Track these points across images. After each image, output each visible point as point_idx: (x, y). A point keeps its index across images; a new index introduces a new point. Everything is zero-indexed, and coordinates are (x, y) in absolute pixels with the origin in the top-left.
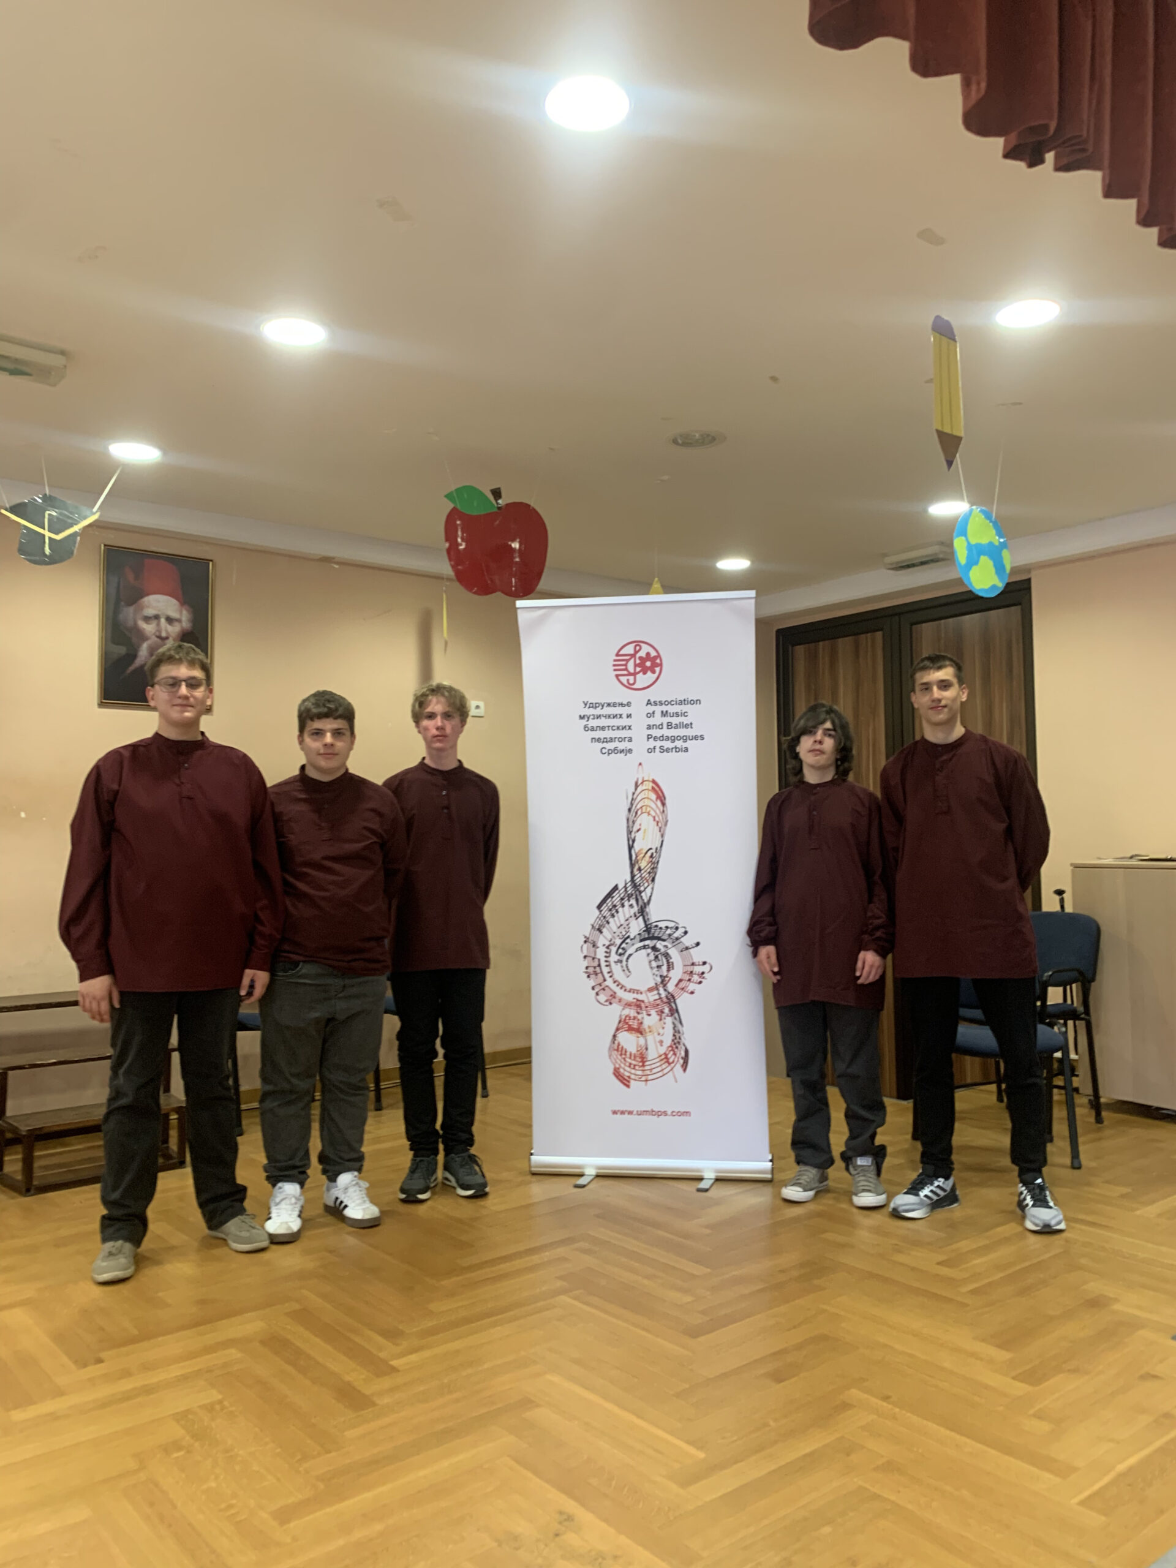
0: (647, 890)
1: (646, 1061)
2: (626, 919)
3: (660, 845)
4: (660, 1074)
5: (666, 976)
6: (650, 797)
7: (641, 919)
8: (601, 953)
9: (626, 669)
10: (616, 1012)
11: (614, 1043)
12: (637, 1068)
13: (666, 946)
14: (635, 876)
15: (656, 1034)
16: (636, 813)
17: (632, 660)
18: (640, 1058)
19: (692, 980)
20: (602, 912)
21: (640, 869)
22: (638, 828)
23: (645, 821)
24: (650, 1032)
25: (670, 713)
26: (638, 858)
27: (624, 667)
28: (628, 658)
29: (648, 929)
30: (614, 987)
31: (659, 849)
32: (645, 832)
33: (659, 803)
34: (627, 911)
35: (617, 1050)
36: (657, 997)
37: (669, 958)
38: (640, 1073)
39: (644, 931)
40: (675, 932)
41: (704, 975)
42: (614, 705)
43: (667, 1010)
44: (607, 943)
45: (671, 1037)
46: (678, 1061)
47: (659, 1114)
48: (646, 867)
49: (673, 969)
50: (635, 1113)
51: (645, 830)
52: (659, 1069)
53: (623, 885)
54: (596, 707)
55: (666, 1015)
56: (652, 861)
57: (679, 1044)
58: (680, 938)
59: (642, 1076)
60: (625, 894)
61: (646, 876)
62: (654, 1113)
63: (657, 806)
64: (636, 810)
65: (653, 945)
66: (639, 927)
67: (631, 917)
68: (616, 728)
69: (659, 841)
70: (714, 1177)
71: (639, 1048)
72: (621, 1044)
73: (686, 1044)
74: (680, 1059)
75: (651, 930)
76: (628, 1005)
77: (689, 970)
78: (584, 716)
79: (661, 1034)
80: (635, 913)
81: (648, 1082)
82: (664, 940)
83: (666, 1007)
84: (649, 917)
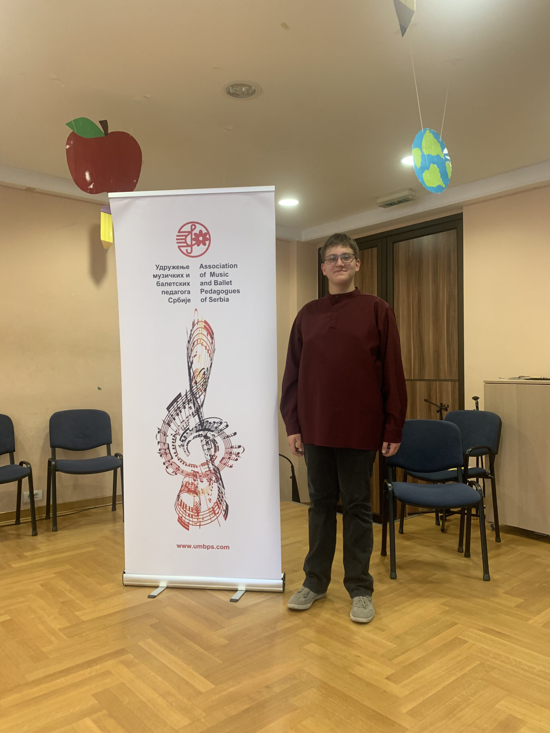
0: (200, 397)
1: (200, 513)
2: (187, 416)
3: (210, 366)
4: (210, 521)
5: (214, 455)
6: (203, 333)
7: (197, 415)
8: (169, 440)
9: (186, 242)
10: (179, 480)
11: (178, 500)
12: (194, 517)
13: (214, 435)
14: (193, 387)
15: (206, 494)
16: (194, 344)
17: (190, 236)
18: (196, 510)
19: (231, 458)
20: (170, 412)
21: (196, 383)
22: (195, 354)
23: (199, 349)
24: (203, 493)
25: (216, 274)
26: (195, 375)
27: (184, 241)
28: (187, 234)
29: (202, 423)
30: (178, 463)
31: (209, 368)
32: (199, 357)
33: (209, 337)
34: (187, 412)
35: (181, 505)
36: (208, 469)
37: (216, 443)
38: (196, 520)
39: (199, 425)
40: (220, 426)
41: (239, 455)
42: (178, 267)
43: (214, 478)
44: (174, 433)
45: (217, 496)
46: (221, 512)
47: (208, 547)
48: (200, 381)
49: (218, 451)
50: (192, 546)
51: (200, 356)
52: (209, 518)
53: (185, 394)
54: (165, 269)
55: (213, 481)
56: (204, 377)
57: (222, 501)
58: (223, 430)
59: (198, 522)
60: (186, 400)
61: (200, 388)
62: (205, 547)
63: (208, 339)
64: (193, 342)
65: (205, 434)
66: (196, 422)
67: (190, 415)
68: (179, 284)
69: (209, 363)
70: (245, 590)
71: (195, 504)
72: (183, 501)
73: (226, 501)
74: (223, 511)
75: (204, 424)
76: (188, 475)
77: (229, 451)
78: (156, 275)
79: (210, 495)
80: (193, 413)
81: (201, 526)
82: (212, 431)
83: (213, 476)
84: (202, 415)
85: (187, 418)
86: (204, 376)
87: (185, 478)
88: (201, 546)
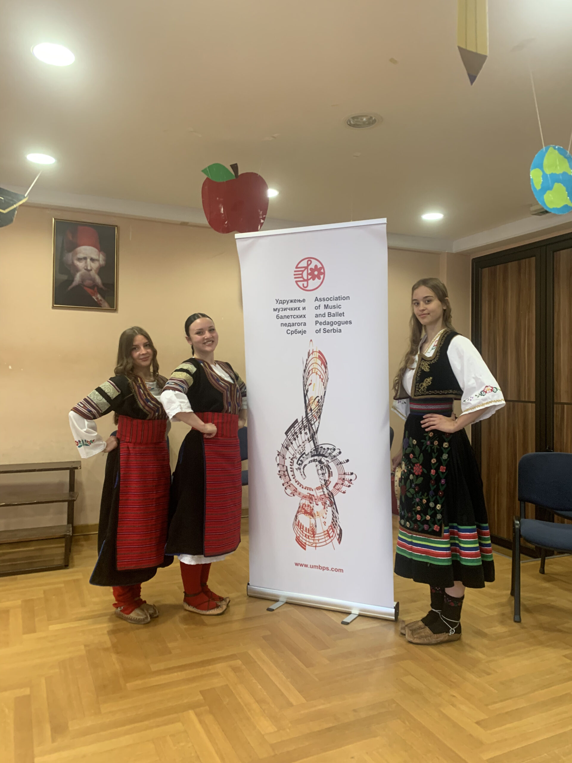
0: (315, 423)
1: (316, 534)
2: (303, 441)
3: (323, 394)
4: (325, 543)
5: (328, 480)
6: (317, 362)
7: (312, 442)
8: (288, 463)
9: (302, 277)
10: (297, 501)
11: (296, 520)
12: (310, 538)
13: (328, 461)
14: (308, 414)
15: (322, 517)
16: (309, 373)
17: (306, 271)
18: (312, 532)
19: (344, 484)
20: (288, 437)
21: (311, 410)
22: (310, 382)
23: (314, 378)
24: (318, 515)
25: (330, 306)
26: (310, 402)
27: (301, 276)
28: (303, 269)
29: (316, 448)
30: (295, 484)
31: (323, 396)
32: (314, 386)
33: (323, 367)
34: (303, 437)
35: (298, 525)
36: (322, 493)
37: (330, 469)
38: (312, 541)
39: (314, 450)
40: (333, 452)
41: (351, 482)
42: (295, 301)
43: (328, 503)
44: (291, 457)
45: (331, 520)
46: (335, 536)
47: (323, 568)
48: (315, 408)
49: (332, 476)
50: (309, 566)
51: (314, 384)
52: (324, 540)
53: (301, 420)
54: (284, 303)
55: (328, 505)
56: (318, 405)
57: (336, 525)
58: (337, 456)
59: (313, 543)
60: (302, 426)
61: (315, 415)
62: (320, 568)
63: (322, 369)
64: (308, 371)
65: (320, 459)
66: (311, 447)
67: (306, 440)
68: (296, 317)
69: (323, 392)
70: (358, 614)
71: (311, 526)
72: (300, 521)
73: (340, 526)
74: (337, 535)
75: (318, 450)
76: (304, 497)
77: (342, 477)
78: (276, 309)
79: (325, 518)
80: (308, 438)
81: (317, 548)
82: (326, 457)
83: (327, 501)
84: (317, 441)
85: (303, 443)
86: (318, 403)
87: (302, 499)
88: (317, 567)
